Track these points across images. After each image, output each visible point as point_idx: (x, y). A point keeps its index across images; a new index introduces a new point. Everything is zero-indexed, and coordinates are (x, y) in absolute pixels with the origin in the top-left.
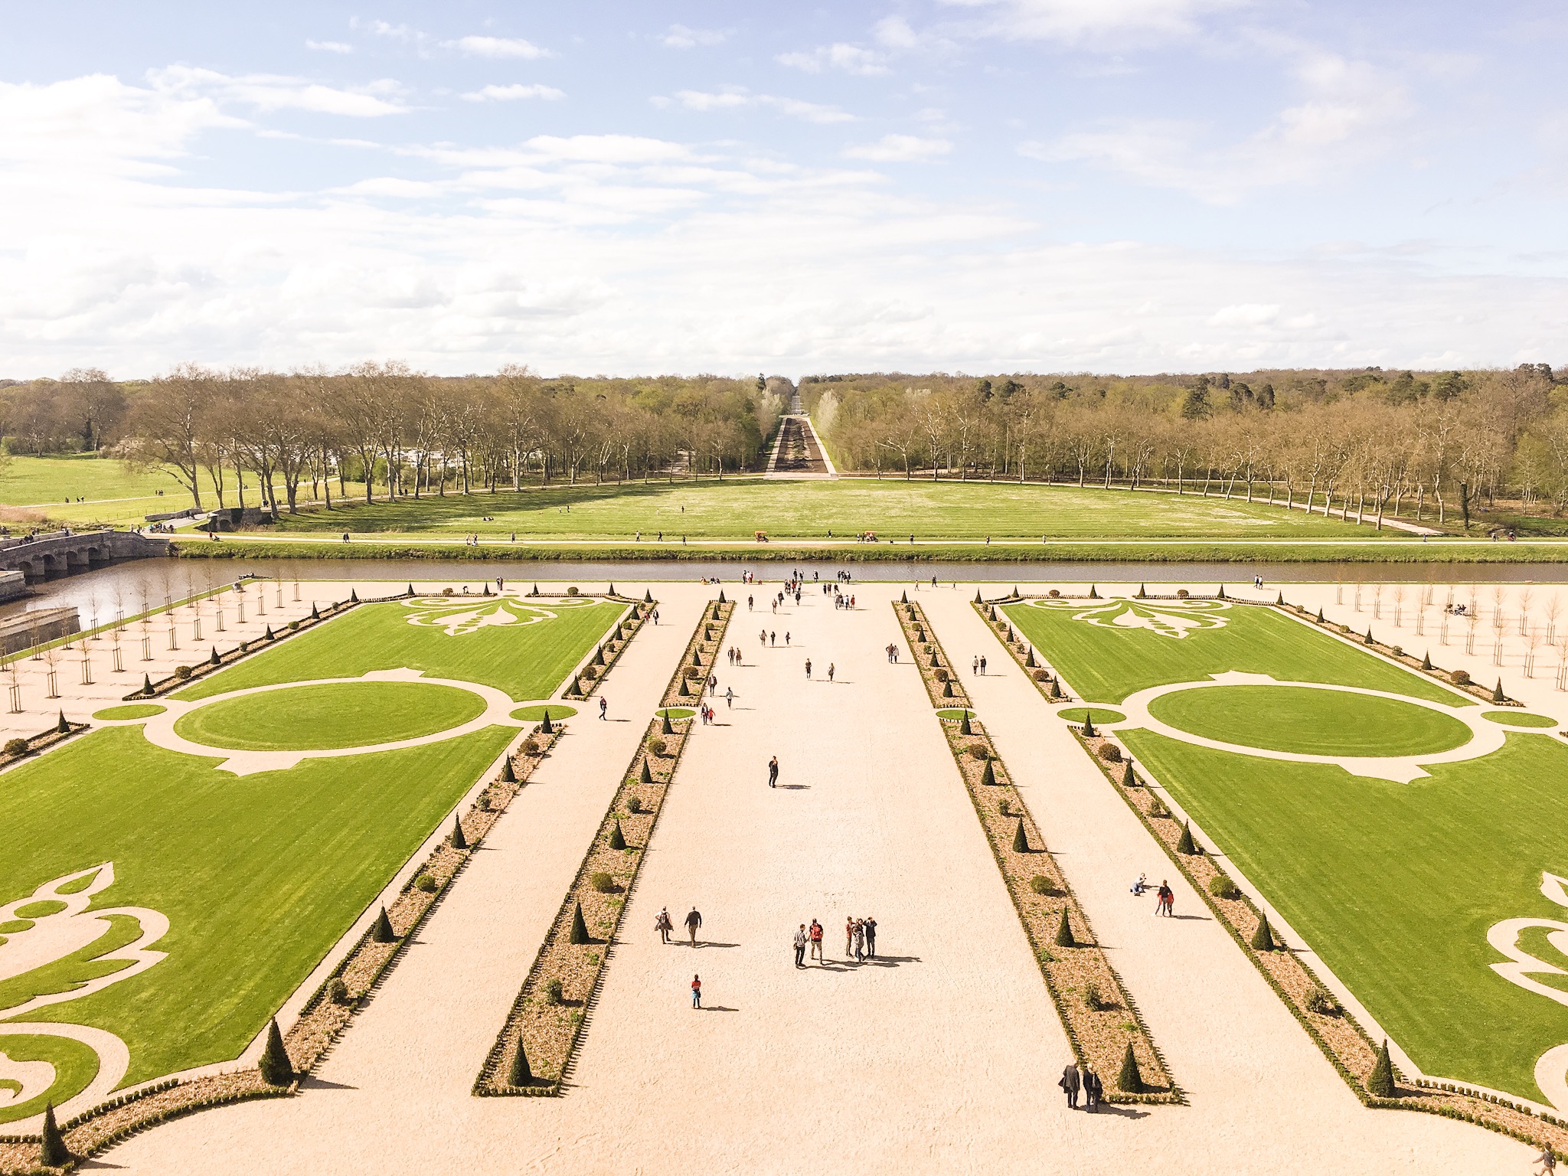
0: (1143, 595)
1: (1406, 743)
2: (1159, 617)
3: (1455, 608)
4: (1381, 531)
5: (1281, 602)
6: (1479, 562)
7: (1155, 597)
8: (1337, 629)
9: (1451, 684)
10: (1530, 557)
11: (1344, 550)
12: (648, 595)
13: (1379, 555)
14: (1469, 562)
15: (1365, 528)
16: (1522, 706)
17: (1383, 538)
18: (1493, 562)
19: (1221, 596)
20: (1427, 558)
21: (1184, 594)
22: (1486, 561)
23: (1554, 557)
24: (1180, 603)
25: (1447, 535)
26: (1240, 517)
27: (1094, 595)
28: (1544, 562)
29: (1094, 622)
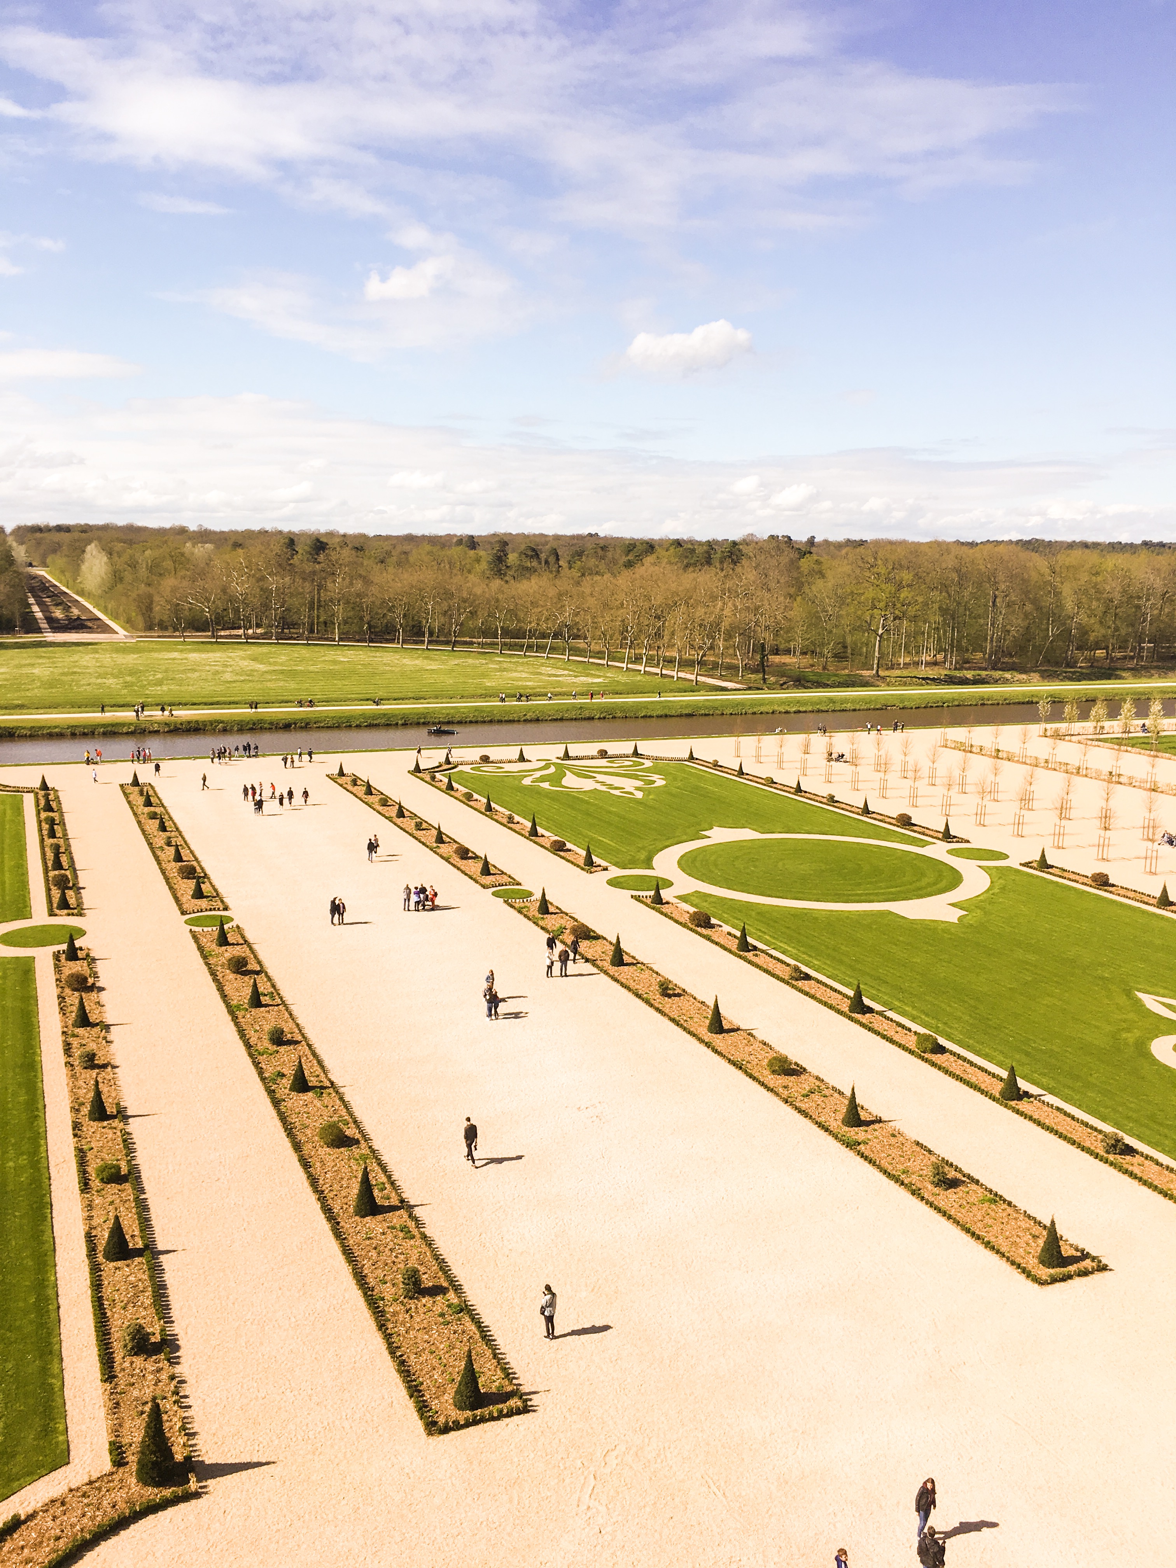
0: (567, 756)
1: (918, 884)
2: (600, 777)
3: (834, 756)
4: (697, 687)
5: (691, 758)
6: (795, 712)
7: (577, 758)
8: (763, 781)
9: (898, 826)
10: (831, 707)
11: (688, 705)
12: (44, 782)
13: (717, 708)
14: (787, 712)
15: (681, 685)
16: (968, 842)
17: (702, 692)
18: (805, 712)
19: (636, 753)
20: (755, 710)
21: (603, 754)
22: (799, 712)
23: (849, 706)
24: (603, 762)
25: (750, 689)
26: (570, 676)
27: (522, 759)
28: (843, 710)
29: (546, 785)
